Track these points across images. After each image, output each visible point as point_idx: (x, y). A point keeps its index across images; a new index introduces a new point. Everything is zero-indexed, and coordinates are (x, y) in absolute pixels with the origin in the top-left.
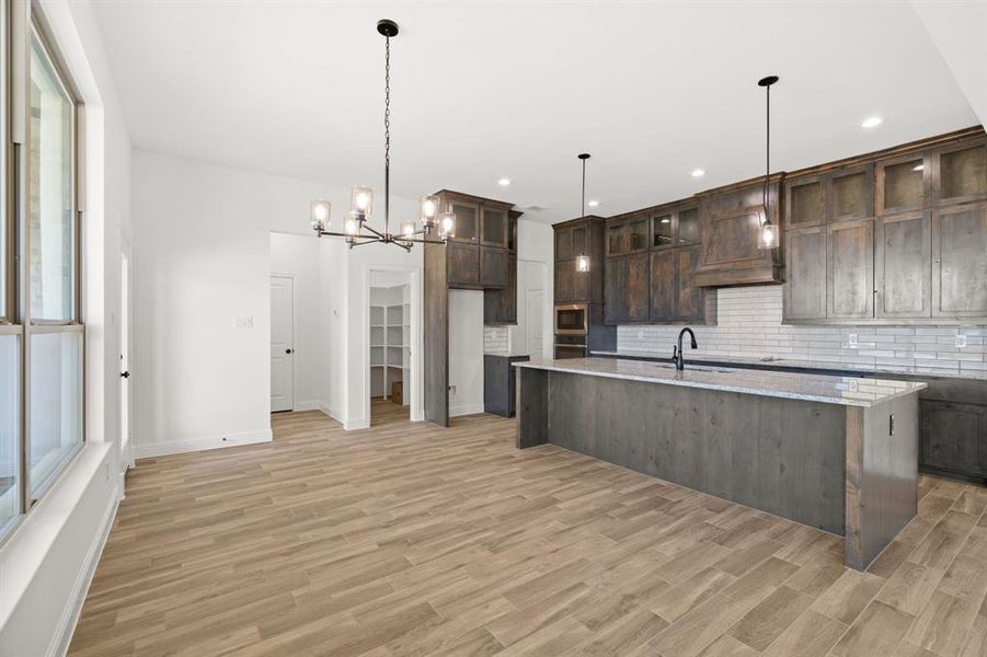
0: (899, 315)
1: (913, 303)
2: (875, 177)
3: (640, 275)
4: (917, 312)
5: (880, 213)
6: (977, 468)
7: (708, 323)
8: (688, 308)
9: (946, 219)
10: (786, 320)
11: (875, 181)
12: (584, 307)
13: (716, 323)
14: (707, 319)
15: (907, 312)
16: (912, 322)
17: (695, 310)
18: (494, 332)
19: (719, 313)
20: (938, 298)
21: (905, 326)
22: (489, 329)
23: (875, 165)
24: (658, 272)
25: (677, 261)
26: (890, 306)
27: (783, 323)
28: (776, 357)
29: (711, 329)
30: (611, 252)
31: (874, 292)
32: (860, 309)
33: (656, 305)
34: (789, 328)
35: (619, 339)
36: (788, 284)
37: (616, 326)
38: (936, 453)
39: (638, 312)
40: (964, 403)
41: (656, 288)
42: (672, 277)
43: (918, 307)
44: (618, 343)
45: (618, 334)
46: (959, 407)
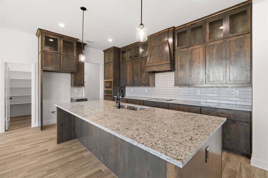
0: (214, 83)
1: (219, 77)
2: (206, 27)
3: (130, 69)
4: (221, 81)
5: (207, 41)
6: (245, 150)
7: (151, 86)
8: (145, 80)
9: (232, 42)
10: (176, 85)
11: (206, 29)
12: (112, 80)
13: (154, 86)
14: (151, 84)
15: (217, 81)
16: (219, 85)
17: (147, 81)
18: (76, 90)
19: (156, 82)
20: (229, 76)
21: (217, 87)
22: (73, 88)
23: (205, 22)
24: (136, 67)
25: (141, 63)
26: (211, 79)
27: (174, 86)
28: (173, 99)
29: (153, 88)
30: (122, 60)
31: (206, 73)
32: (201, 80)
33: (135, 79)
34: (177, 88)
35: (126, 91)
36: (176, 71)
37: (125, 87)
38: (228, 142)
39: (130, 82)
40: (239, 121)
41: (135, 73)
42: (140, 69)
43: (221, 79)
44: (126, 93)
45: (126, 90)
46: (237, 122)
